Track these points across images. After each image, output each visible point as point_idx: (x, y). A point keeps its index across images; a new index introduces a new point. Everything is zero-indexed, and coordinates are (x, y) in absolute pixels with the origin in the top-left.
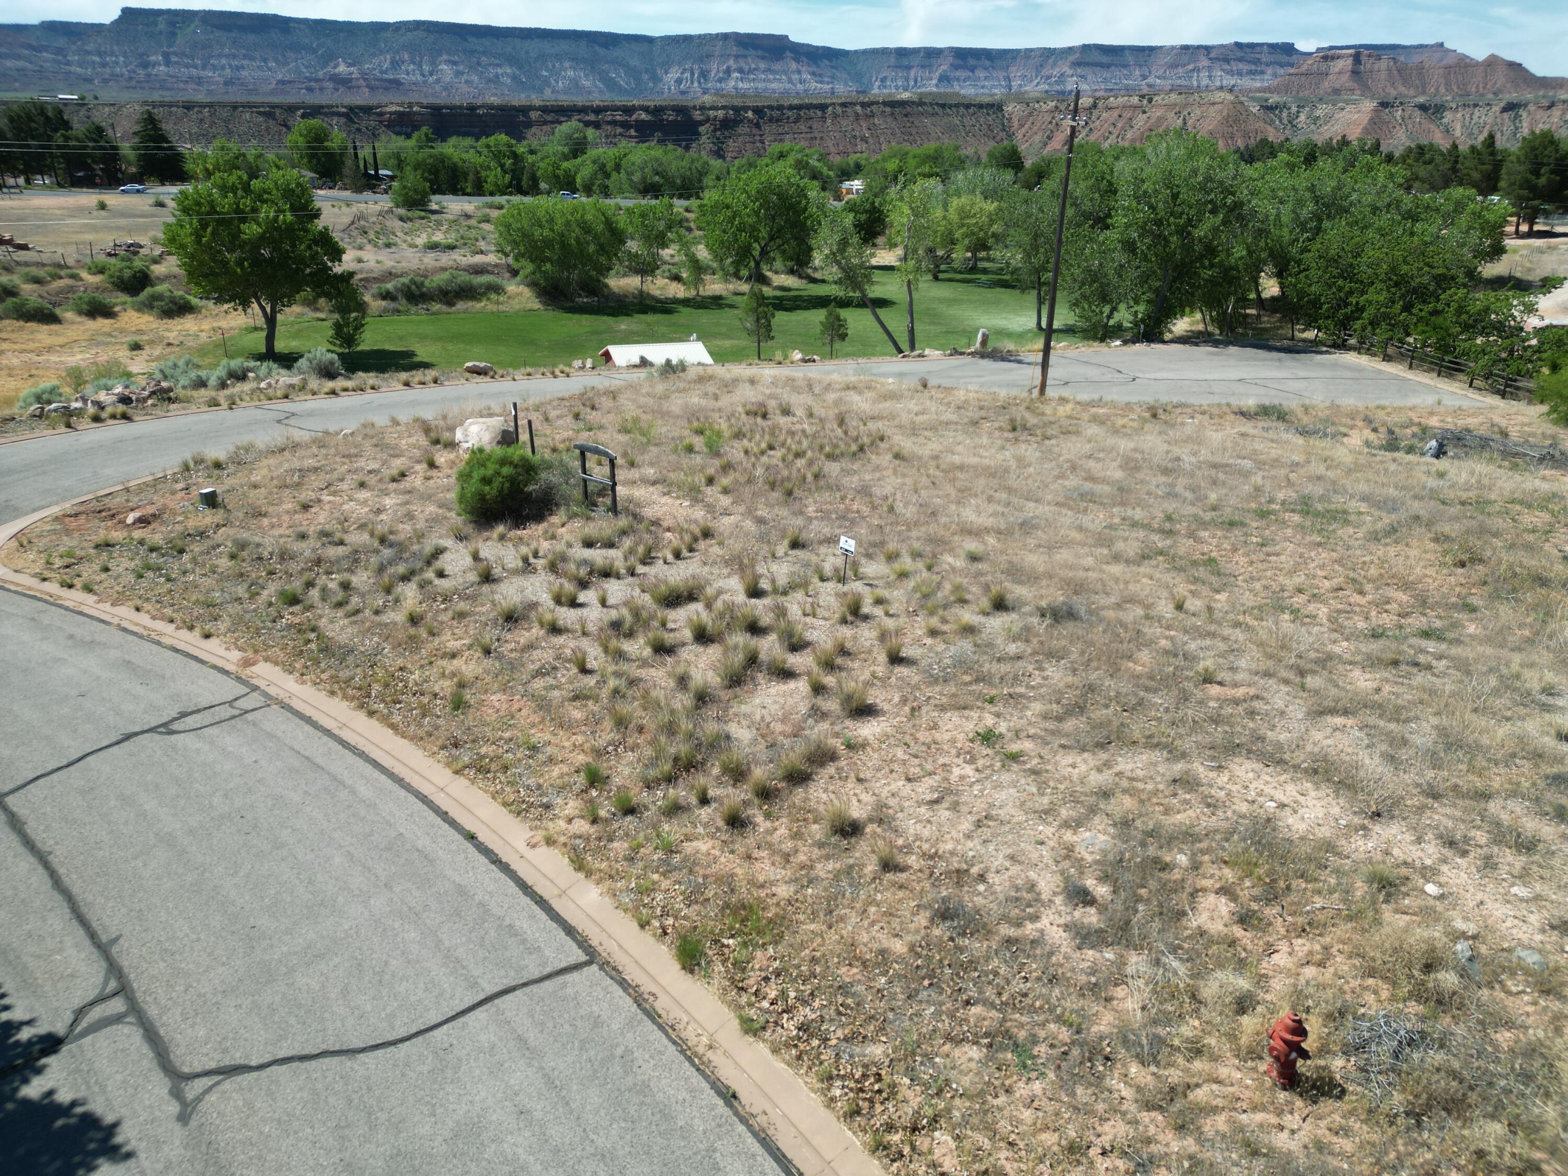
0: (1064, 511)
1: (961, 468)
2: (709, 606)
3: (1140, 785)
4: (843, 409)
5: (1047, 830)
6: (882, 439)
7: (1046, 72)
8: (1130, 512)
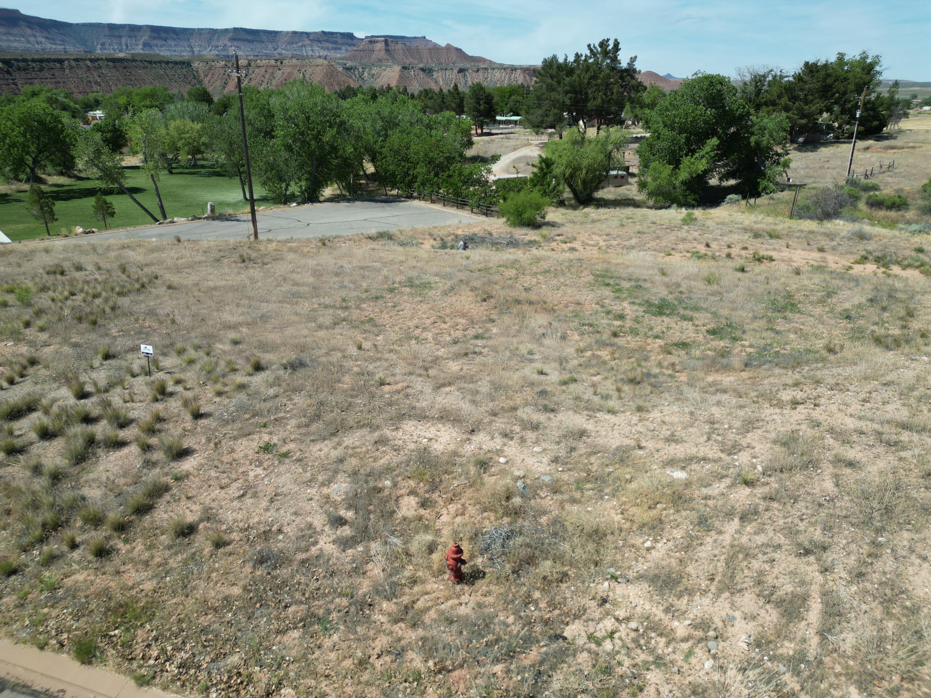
0: (285, 305)
1: (215, 288)
2: (46, 412)
3: (359, 450)
4: (123, 261)
5: (312, 491)
6: (156, 278)
7: (214, 43)
8: (322, 301)
